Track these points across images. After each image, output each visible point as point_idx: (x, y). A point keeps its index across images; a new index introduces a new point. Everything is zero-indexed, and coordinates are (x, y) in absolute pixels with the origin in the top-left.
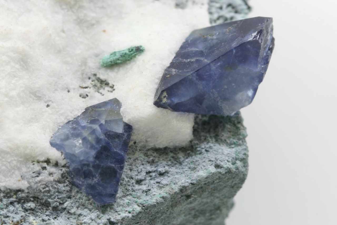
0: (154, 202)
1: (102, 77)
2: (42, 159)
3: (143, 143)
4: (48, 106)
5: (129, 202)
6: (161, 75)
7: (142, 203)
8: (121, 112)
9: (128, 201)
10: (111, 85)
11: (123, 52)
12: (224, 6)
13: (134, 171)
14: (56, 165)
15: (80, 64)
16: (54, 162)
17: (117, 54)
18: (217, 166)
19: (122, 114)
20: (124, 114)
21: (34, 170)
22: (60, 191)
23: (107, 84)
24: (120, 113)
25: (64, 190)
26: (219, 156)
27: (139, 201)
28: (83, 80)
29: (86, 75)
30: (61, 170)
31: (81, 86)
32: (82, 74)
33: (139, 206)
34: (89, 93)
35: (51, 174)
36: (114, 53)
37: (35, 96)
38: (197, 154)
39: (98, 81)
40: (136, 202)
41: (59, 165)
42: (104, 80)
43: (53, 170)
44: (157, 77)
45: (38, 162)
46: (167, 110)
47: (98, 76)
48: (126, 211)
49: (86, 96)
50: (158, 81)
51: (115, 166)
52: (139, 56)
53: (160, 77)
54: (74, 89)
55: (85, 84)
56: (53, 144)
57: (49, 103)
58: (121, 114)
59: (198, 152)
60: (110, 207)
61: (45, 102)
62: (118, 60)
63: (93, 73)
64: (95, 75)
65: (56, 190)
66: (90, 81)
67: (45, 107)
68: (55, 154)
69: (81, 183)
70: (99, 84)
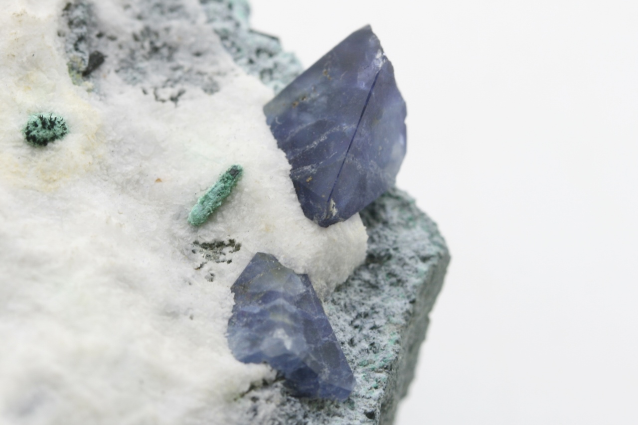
0: (394, 355)
1: (209, 240)
2: (246, 387)
3: (325, 289)
4: (191, 318)
5: (364, 376)
6: (290, 186)
7: (381, 365)
8: (283, 265)
9: (362, 375)
10: (227, 242)
11: (216, 189)
12: (254, 57)
13: (337, 332)
14: (266, 384)
15: (169, 241)
16: (261, 382)
17: (211, 197)
18: (425, 259)
19: (288, 267)
20: (290, 265)
21: (247, 409)
22: (291, 415)
23: (221, 244)
24: (284, 267)
25: (296, 411)
26: (415, 246)
27: (377, 365)
28: (189, 259)
29: (187, 249)
30: (276, 387)
31: (196, 267)
32: (182, 252)
33: (381, 372)
34: (211, 270)
35: (268, 400)
36: (206, 197)
37: (168, 314)
38: (385, 261)
39: (206, 248)
40: (373, 369)
41: (268, 382)
42: (213, 242)
43: (266, 393)
44: (289, 192)
45: (243, 395)
46: (339, 223)
47: (201, 242)
48: (371, 388)
49: (212, 277)
50: (294, 196)
51: (329, 338)
52: (240, 180)
53: (292, 189)
54: (193, 276)
55: (196, 262)
56: (247, 360)
57: (191, 312)
58: (286, 266)
59: (385, 259)
60: (351, 396)
61: (186, 314)
62: (217, 202)
63: (192, 242)
64: (196, 243)
65: (287, 417)
66: (198, 254)
67: (190, 321)
68: (259, 371)
69: (312, 386)
70: (210, 252)
